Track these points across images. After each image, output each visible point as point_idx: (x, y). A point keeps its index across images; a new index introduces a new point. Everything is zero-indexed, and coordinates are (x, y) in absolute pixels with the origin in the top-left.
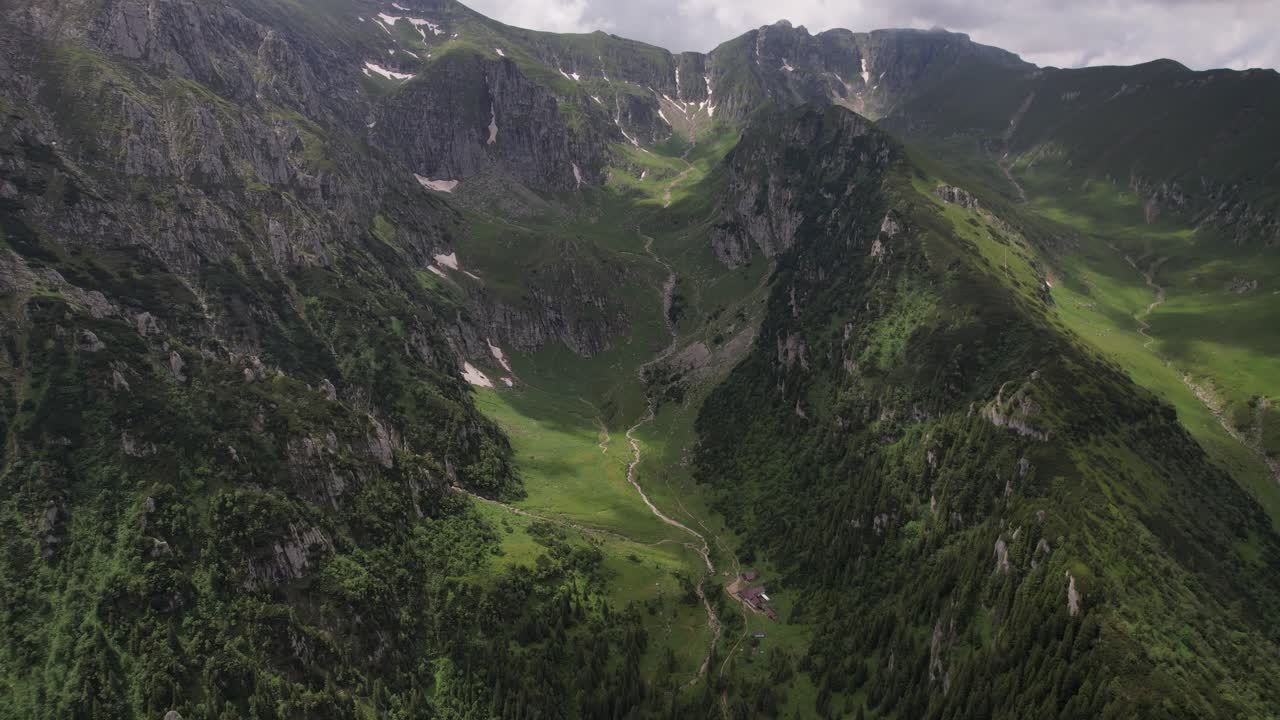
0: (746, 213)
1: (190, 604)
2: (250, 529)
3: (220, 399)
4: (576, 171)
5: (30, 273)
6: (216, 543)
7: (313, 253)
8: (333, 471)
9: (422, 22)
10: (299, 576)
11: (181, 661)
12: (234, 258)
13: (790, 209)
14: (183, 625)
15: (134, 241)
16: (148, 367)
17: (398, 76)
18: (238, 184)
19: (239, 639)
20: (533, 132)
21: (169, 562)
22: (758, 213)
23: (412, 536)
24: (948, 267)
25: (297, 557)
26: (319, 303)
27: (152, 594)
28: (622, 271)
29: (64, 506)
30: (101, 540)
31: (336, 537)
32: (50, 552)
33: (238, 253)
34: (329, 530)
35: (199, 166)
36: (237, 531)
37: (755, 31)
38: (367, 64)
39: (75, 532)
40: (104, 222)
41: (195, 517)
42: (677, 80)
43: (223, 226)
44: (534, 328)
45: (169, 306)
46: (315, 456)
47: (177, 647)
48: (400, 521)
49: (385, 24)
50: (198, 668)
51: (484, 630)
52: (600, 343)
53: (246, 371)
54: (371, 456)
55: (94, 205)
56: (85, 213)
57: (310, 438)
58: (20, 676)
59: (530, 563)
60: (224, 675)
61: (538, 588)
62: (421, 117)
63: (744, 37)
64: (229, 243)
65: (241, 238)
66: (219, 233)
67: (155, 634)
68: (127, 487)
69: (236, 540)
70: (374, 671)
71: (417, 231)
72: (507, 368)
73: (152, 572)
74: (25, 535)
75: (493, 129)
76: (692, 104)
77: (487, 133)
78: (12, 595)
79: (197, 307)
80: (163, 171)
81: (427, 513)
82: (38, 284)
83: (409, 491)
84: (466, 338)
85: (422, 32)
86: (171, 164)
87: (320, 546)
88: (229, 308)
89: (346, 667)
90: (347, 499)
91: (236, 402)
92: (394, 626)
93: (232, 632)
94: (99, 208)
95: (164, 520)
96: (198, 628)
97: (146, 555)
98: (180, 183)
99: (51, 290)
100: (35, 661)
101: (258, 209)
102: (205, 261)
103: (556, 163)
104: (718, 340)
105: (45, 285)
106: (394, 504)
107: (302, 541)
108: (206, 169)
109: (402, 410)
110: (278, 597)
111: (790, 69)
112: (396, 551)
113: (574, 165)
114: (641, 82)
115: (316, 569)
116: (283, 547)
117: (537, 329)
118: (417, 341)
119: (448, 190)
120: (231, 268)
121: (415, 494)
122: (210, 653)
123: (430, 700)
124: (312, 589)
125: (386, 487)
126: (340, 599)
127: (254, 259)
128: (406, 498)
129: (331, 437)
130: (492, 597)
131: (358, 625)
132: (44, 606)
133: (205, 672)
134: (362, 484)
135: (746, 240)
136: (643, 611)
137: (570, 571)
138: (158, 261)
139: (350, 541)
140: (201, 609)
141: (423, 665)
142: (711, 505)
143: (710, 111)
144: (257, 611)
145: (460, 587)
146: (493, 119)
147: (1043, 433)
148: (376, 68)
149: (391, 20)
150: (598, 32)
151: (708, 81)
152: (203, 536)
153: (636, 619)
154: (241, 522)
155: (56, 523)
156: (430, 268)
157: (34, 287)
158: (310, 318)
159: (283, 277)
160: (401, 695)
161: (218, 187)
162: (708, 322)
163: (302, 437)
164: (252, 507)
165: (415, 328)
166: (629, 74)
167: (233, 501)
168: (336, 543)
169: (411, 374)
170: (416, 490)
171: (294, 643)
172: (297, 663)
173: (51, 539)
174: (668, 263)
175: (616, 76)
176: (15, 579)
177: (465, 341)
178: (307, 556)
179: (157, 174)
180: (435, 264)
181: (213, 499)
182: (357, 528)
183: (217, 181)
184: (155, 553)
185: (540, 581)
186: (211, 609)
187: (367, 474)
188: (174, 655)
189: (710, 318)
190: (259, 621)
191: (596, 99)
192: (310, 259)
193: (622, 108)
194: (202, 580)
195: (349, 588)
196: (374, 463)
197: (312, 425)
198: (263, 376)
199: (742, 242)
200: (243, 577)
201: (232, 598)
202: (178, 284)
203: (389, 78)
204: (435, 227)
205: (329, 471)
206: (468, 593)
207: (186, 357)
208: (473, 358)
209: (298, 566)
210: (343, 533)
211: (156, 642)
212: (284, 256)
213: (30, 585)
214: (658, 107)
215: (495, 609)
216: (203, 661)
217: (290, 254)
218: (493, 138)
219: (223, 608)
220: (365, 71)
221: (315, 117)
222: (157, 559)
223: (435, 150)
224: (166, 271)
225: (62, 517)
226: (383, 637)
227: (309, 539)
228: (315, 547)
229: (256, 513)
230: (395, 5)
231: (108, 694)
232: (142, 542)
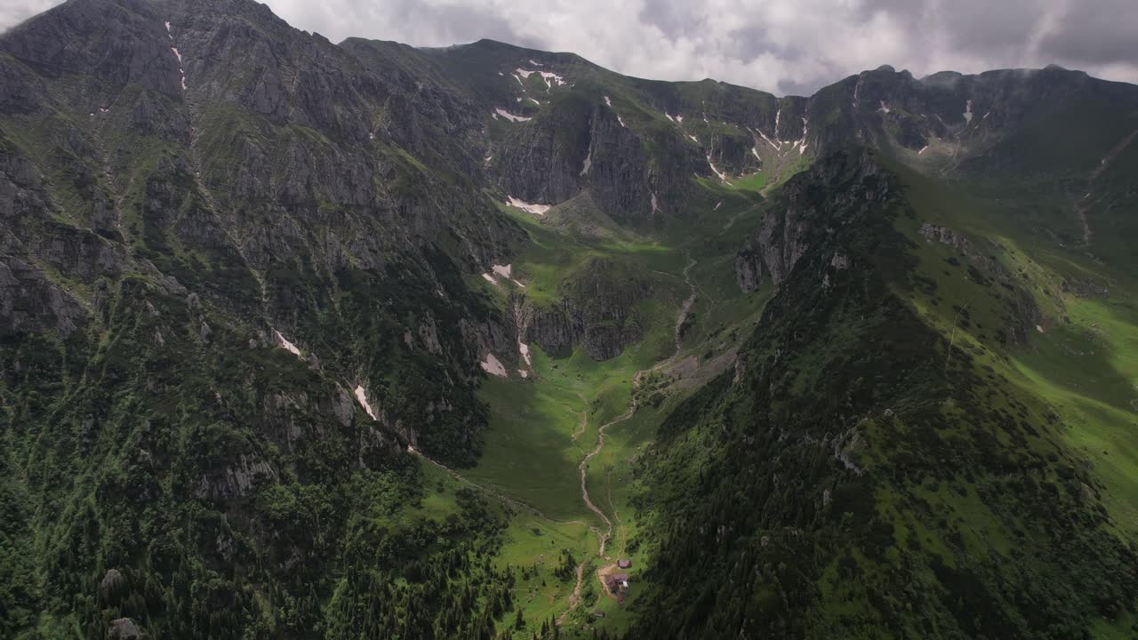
0: (764, 243)
1: (155, 498)
2: (210, 454)
3: (225, 359)
4: (654, 200)
5: (133, 262)
6: (183, 460)
7: (361, 258)
8: (293, 422)
9: (551, 75)
10: (243, 494)
11: (136, 538)
12: (297, 259)
13: (798, 242)
14: (144, 513)
15: (226, 243)
16: (186, 332)
17: (520, 119)
18: (314, 205)
19: (180, 530)
20: (614, 166)
21: (146, 468)
22: (773, 243)
23: (349, 481)
24: (882, 303)
25: (244, 480)
26: (351, 296)
27: (130, 486)
28: (646, 289)
29: (99, 419)
30: (114, 446)
31: (282, 471)
32: (84, 449)
33: (300, 255)
34: (278, 465)
35: (287, 190)
36: (200, 454)
37: (855, 76)
38: (497, 110)
39: (102, 437)
40: (209, 228)
41: (176, 440)
42: (777, 121)
43: (294, 235)
44: (558, 330)
45: (237, 290)
46: (282, 409)
47: (135, 527)
48: (343, 468)
49: (521, 77)
50: (146, 544)
51: (380, 563)
52: (611, 350)
53: (251, 341)
54: (334, 414)
55: (205, 216)
56: (198, 222)
57: (281, 395)
58: (42, 526)
59: (440, 519)
60: (160, 553)
61: (440, 540)
62: (527, 153)
63: (844, 82)
64: (296, 247)
65: (307, 244)
66: (290, 240)
67: (123, 515)
68: (141, 412)
69: (198, 460)
70: (281, 576)
71: (480, 245)
72: (528, 363)
73: (133, 472)
74: (74, 435)
75: (588, 163)
76: (787, 142)
77: (581, 166)
78: (52, 473)
79: (257, 293)
80: (259, 193)
81: (370, 465)
82: (136, 269)
83: (359, 446)
84: (493, 334)
85: (549, 84)
86: (268, 188)
87: (265, 475)
88: (279, 295)
89: (258, 568)
90: (300, 444)
91: (238, 362)
92: (308, 545)
93: (178, 524)
94: (207, 218)
95: (153, 438)
96: (153, 516)
97: (133, 460)
98: (270, 201)
99: (143, 274)
100: (53, 519)
101: (325, 223)
102: (273, 260)
103: (634, 192)
104: (709, 355)
105: (140, 270)
106: (340, 454)
107: (249, 469)
108: (292, 192)
109: (387, 384)
110: (222, 506)
111: (887, 111)
112: (329, 489)
113: (653, 195)
114: (740, 123)
115: (255, 492)
116: (233, 471)
117: (561, 332)
118: (424, 332)
119: (541, 213)
120: (292, 265)
121: (362, 449)
122: (155, 536)
123: (323, 608)
124: (249, 507)
125: (339, 440)
126: (266, 519)
127: (313, 260)
128: (353, 451)
129: (304, 397)
130: (393, 539)
131: (276, 538)
132: (68, 484)
133: (149, 548)
134: (320, 435)
135: (759, 267)
136: (518, 576)
137: (474, 531)
138: (240, 258)
139: (294, 476)
140: (159, 505)
141: (324, 580)
142: (632, 498)
143: (802, 149)
144: (197, 513)
145: (369, 527)
146: (589, 155)
147: (860, 469)
148: (504, 113)
149: (526, 74)
150: (707, 80)
151: (805, 122)
152: (177, 453)
153: (510, 580)
154: (205, 448)
155: (91, 429)
156: (486, 276)
157: (132, 270)
158: (342, 307)
159: (331, 275)
160: (297, 599)
161: (297, 205)
162: (709, 339)
163: (275, 393)
164: (216, 438)
165: (424, 321)
166: (729, 117)
167: (205, 432)
168: (281, 476)
169: (404, 357)
170: (364, 446)
171: (219, 541)
172: (219, 557)
173: (86, 440)
174: (694, 284)
175: (716, 118)
176: (58, 462)
177: (492, 337)
178: (251, 481)
179: (256, 195)
180: (490, 272)
181: (191, 428)
182: (302, 467)
183: (298, 201)
184: (140, 459)
185: (444, 534)
186: (167, 505)
187: (326, 428)
188: (133, 532)
189: (711, 336)
190: (197, 520)
191: (694, 138)
192: (354, 262)
193: (715, 146)
194: (167, 484)
195: (274, 510)
196: (334, 422)
197: (290, 386)
198: (265, 346)
199: (755, 269)
200: (196, 487)
201: (184, 501)
202: (249, 275)
203: (513, 121)
204: (498, 243)
205: (289, 421)
206: (375, 532)
207: (214, 327)
208: (498, 351)
209: (243, 486)
210: (290, 470)
211: (121, 520)
212: (335, 259)
213: (64, 469)
214: (753, 145)
215: (393, 549)
216: (149, 539)
217: (339, 258)
218: (585, 171)
219: (175, 506)
220: (494, 115)
221: (419, 153)
222: (140, 464)
223: (536, 179)
224: (244, 265)
225: (96, 426)
226: (296, 551)
227: (255, 468)
228: (259, 476)
229: (217, 443)
230: (532, 62)
231: (83, 549)
232: (133, 451)
